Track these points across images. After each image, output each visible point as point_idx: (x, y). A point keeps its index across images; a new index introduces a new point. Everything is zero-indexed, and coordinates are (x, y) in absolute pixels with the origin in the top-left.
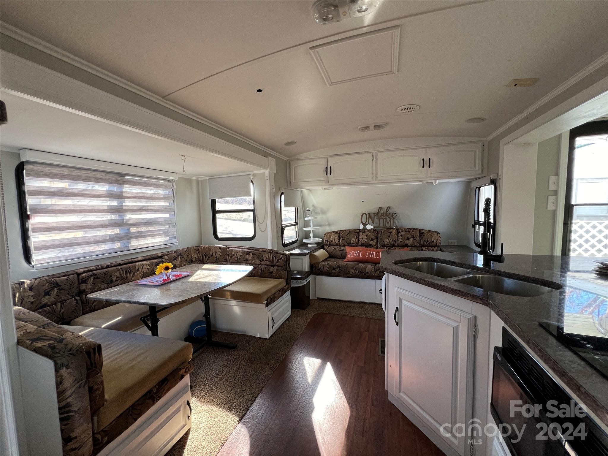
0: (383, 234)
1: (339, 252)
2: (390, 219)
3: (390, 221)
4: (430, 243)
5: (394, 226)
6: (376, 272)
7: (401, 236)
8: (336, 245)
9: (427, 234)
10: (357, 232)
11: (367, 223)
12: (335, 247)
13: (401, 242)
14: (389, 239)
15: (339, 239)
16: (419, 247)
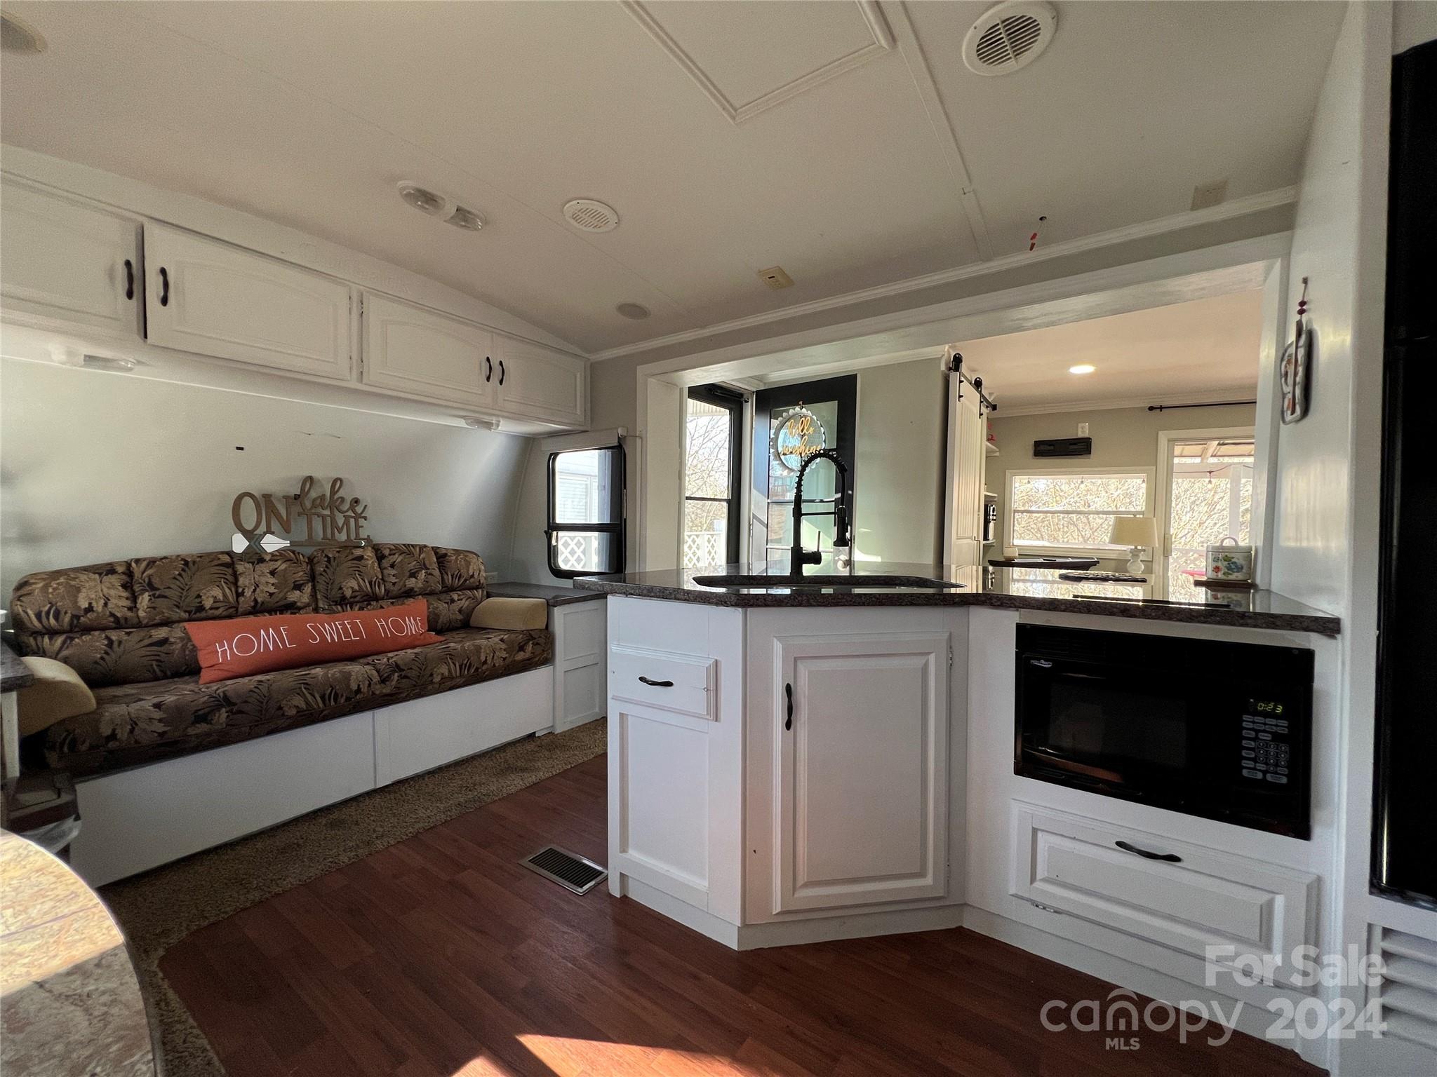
0: (334, 564)
1: (144, 652)
2: (347, 518)
3: (347, 523)
4: (466, 580)
5: (363, 539)
6: (383, 681)
7: (392, 566)
8: (119, 624)
9: (457, 558)
10: (228, 565)
11: (263, 528)
12: (114, 635)
13: (394, 584)
14: (357, 580)
15: (134, 598)
16: (441, 592)
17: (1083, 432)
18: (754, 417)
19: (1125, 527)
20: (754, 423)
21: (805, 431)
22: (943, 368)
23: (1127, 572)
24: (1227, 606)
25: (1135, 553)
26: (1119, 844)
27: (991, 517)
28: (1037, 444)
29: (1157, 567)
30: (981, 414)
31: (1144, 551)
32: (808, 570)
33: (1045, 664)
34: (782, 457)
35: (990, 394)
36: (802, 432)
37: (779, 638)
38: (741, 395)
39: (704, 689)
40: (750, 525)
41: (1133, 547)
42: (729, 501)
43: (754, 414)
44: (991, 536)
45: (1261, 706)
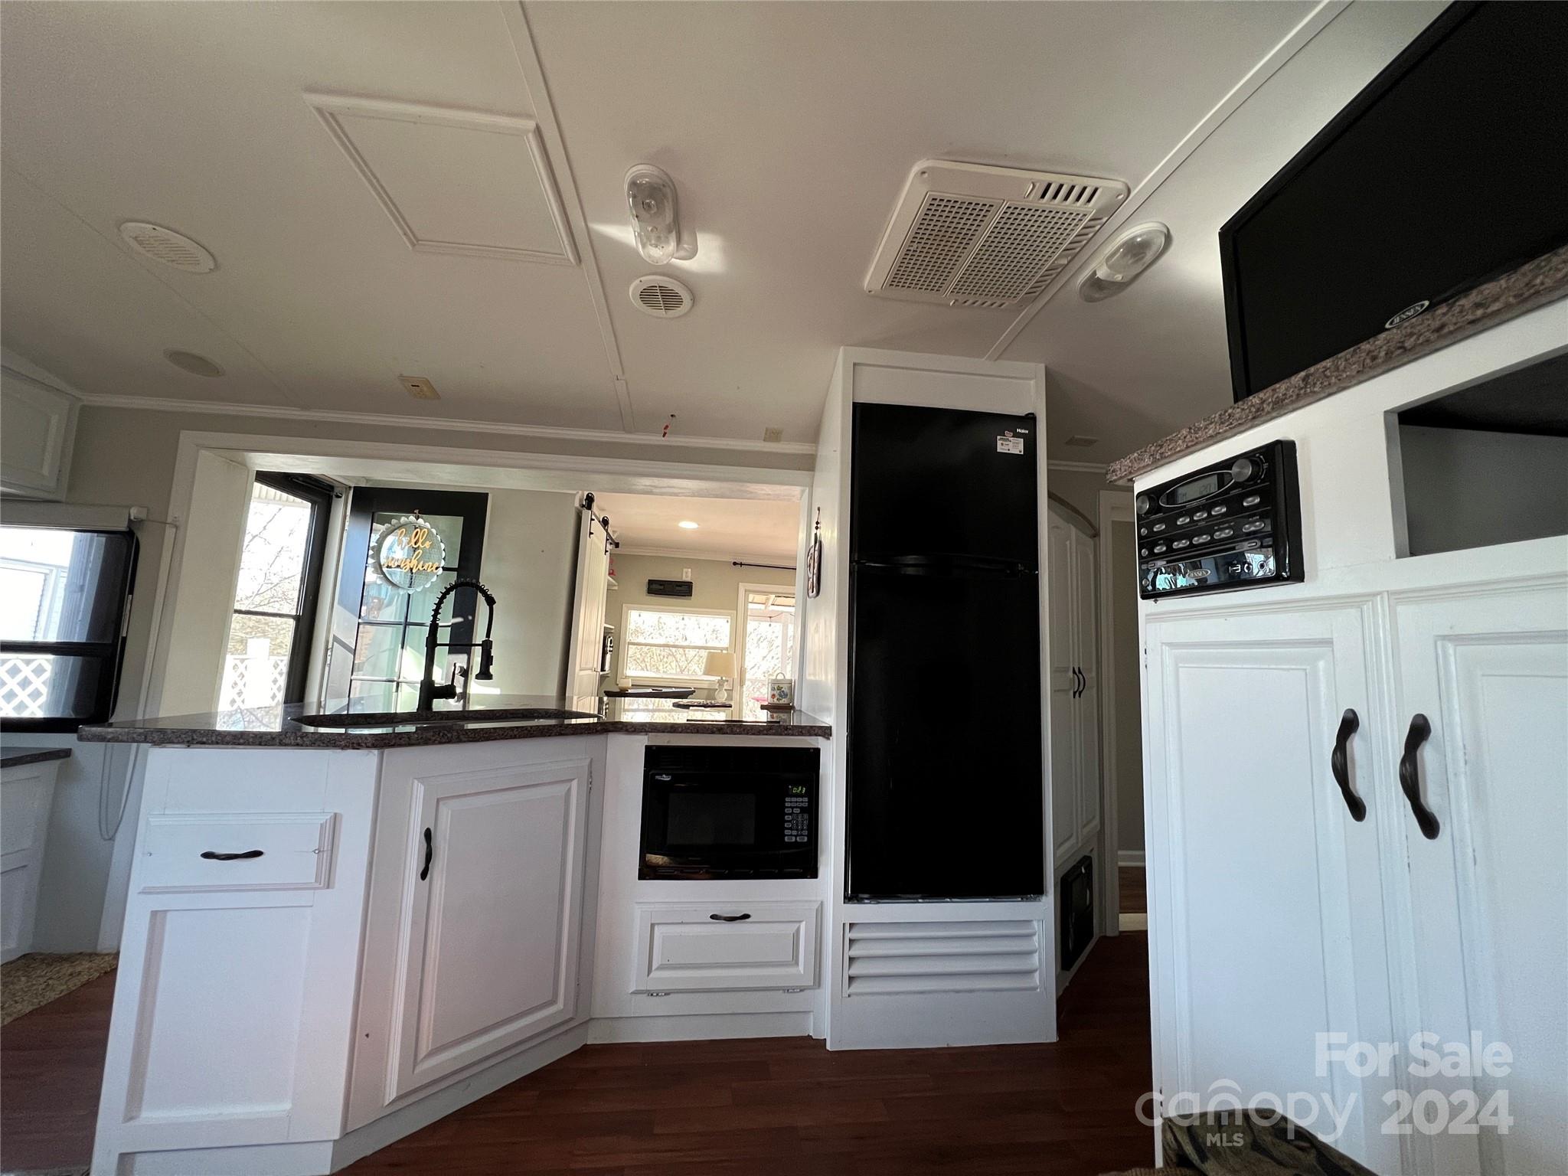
17: (687, 577)
18: (348, 518)
19: (716, 662)
20: (347, 524)
21: (419, 544)
22: (577, 504)
23: (715, 699)
24: (779, 722)
25: (721, 683)
26: (713, 917)
27: (608, 649)
28: (651, 582)
29: (736, 696)
30: (606, 551)
31: (727, 681)
32: (440, 705)
33: (666, 778)
34: (385, 569)
35: (614, 532)
36: (416, 544)
37: (421, 780)
38: (332, 488)
39: (314, 852)
40: (327, 649)
41: (720, 678)
42: (297, 618)
43: (348, 513)
44: (607, 667)
45: (795, 791)
